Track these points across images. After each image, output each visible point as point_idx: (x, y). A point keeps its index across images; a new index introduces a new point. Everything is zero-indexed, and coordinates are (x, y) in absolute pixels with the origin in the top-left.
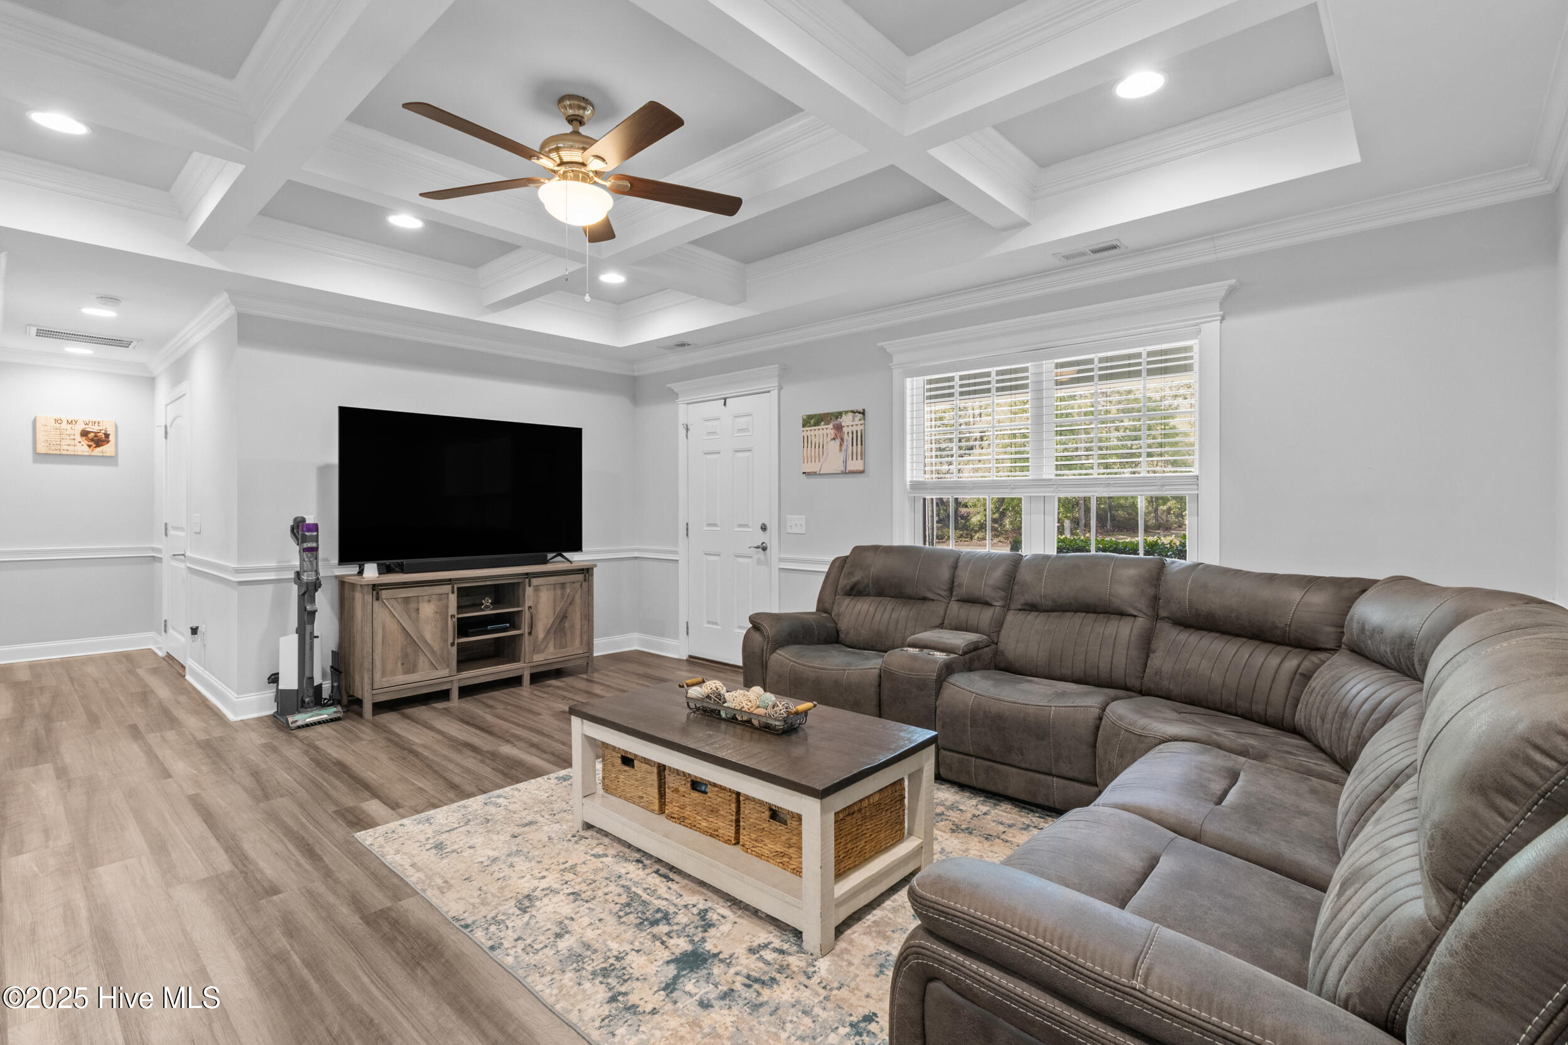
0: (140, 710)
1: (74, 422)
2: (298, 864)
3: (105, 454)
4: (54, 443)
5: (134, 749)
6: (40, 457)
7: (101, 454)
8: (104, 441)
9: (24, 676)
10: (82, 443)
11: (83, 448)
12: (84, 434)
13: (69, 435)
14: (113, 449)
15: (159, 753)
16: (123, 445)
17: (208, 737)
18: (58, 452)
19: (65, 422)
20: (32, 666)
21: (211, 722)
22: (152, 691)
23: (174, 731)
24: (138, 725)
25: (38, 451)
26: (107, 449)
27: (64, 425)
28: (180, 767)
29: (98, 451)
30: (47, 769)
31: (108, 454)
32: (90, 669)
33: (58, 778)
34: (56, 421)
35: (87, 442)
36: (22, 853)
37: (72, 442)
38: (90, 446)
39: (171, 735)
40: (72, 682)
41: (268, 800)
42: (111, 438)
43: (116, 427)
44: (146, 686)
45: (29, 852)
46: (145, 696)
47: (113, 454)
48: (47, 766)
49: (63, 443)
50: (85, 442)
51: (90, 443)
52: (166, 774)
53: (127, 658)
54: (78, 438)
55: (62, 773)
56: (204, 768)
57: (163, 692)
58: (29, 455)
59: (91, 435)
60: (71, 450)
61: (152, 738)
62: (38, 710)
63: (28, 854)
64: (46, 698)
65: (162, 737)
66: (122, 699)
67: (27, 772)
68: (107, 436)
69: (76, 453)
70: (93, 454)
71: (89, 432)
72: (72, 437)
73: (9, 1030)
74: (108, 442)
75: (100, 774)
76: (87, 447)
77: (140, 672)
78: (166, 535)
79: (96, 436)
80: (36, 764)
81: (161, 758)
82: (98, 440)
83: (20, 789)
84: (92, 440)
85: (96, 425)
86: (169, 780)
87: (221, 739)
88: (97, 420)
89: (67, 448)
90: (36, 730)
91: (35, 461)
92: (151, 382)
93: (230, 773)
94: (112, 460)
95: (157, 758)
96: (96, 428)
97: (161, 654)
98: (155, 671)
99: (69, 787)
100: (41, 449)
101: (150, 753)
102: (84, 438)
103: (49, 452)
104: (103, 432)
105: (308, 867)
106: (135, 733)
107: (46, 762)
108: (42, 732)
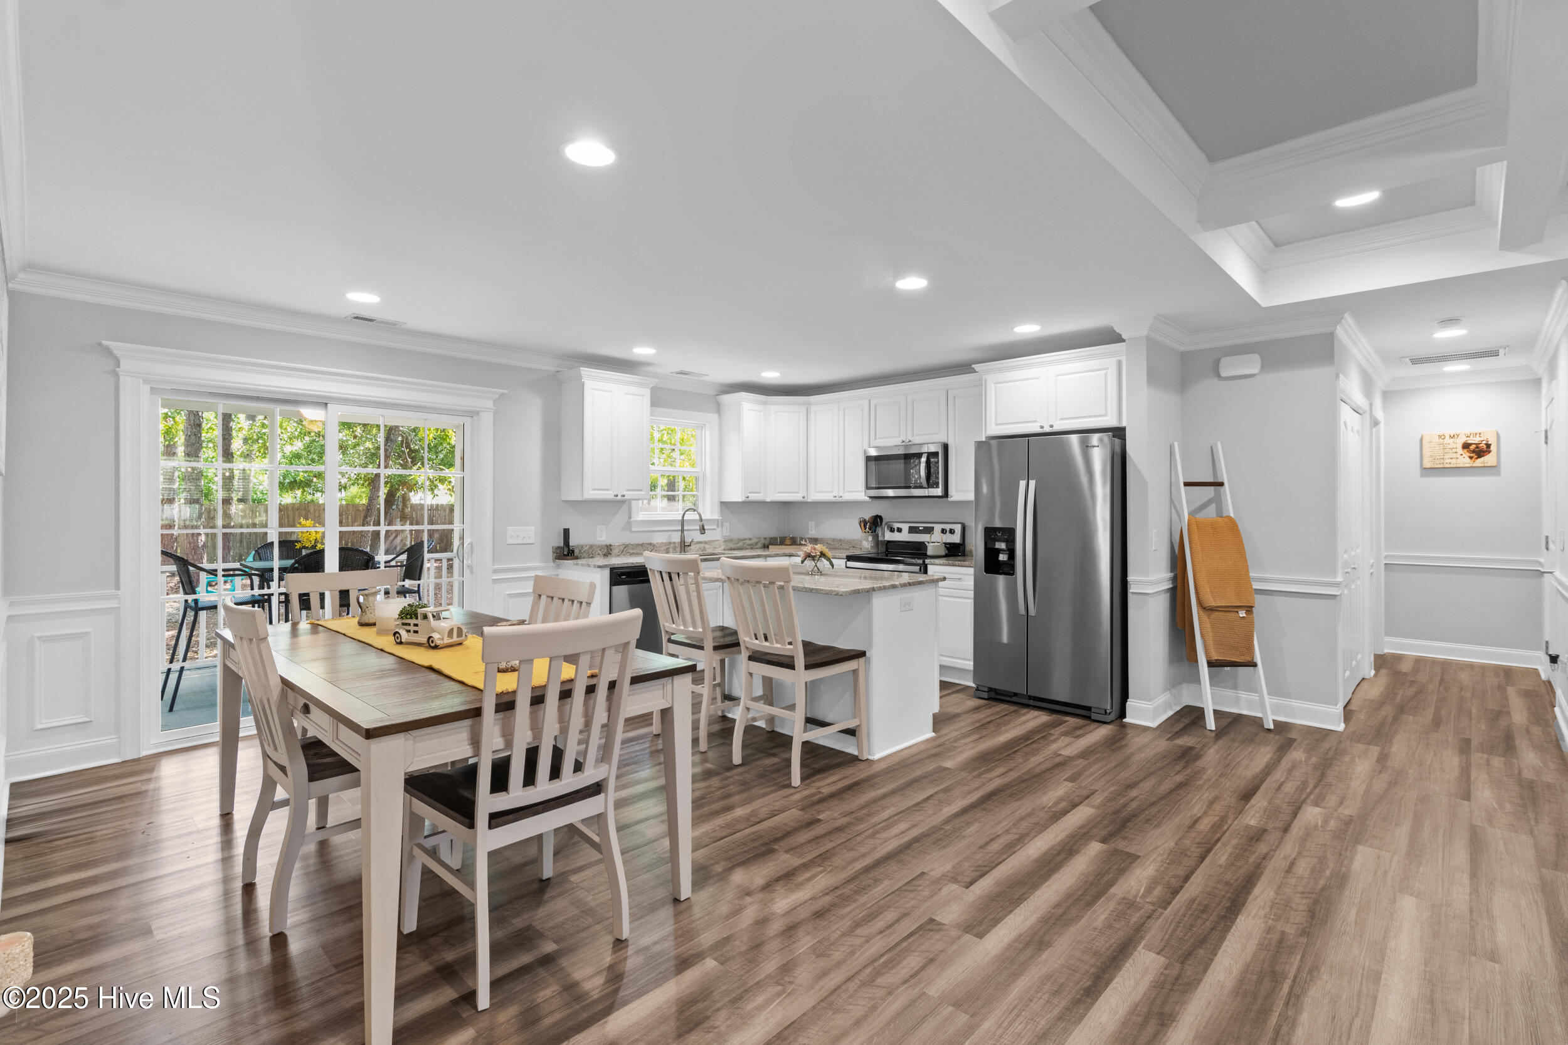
0: (1483, 727)
1: (1456, 436)
2: (1541, 950)
3: (1486, 465)
4: (1438, 457)
5: (1452, 760)
6: (1427, 471)
7: (1482, 465)
8: (1486, 451)
9: (1405, 667)
10: (1464, 456)
11: (1464, 460)
12: (1466, 446)
13: (1452, 449)
14: (1495, 459)
15: (1473, 775)
16: (1506, 454)
17: (1535, 778)
18: (1442, 466)
19: (1448, 437)
20: (1419, 661)
21: (1550, 764)
22: (1509, 713)
23: (1503, 759)
24: (1472, 742)
25: (1424, 466)
26: (1489, 460)
27: (1447, 440)
28: (1484, 793)
29: (1479, 462)
30: (1375, 751)
31: (1489, 464)
32: (1464, 677)
33: (1378, 761)
34: (1440, 436)
35: (1468, 454)
36: (1318, 806)
37: (1454, 456)
38: (1471, 458)
39: (1497, 762)
40: (1441, 683)
41: (1556, 870)
42: (1492, 448)
43: (1498, 436)
44: (1507, 706)
45: (1323, 808)
46: (1499, 714)
47: (1495, 464)
48: (1376, 748)
49: (1446, 457)
50: (1466, 455)
51: (1472, 455)
52: (1467, 796)
53: (1508, 673)
54: (1460, 451)
55: (1383, 758)
56: (1508, 807)
57: (1519, 714)
58: (1418, 471)
59: (1472, 447)
60: (1454, 463)
61: (1477, 758)
62: (1398, 700)
63: (1322, 809)
64: (1410, 692)
65: (1488, 761)
66: (1474, 711)
67: (1361, 747)
68: (1488, 446)
69: (1458, 466)
70: (1474, 465)
71: (1471, 444)
72: (1454, 450)
73: (1240, 917)
74: (1490, 452)
75: (1411, 771)
76: (1468, 459)
77: (1511, 690)
78: (1547, 549)
79: (1477, 447)
80: (1370, 744)
81: (1472, 779)
82: (1480, 451)
83: (1347, 759)
84: (1473, 452)
85: (1478, 436)
86: (1465, 802)
87: (1549, 786)
88: (1478, 431)
89: (1449, 462)
90: (1387, 716)
91: (1422, 475)
92: (1538, 382)
93: (1533, 822)
94: (1494, 470)
95: (1469, 777)
96: (1476, 440)
97: (1544, 677)
98: (1526, 694)
99: (1380, 772)
100: (1427, 464)
101: (1465, 773)
102: (1465, 451)
103: (1433, 466)
104: (1484, 442)
105: (1549, 960)
106: (1465, 747)
107: (1377, 745)
108: (1390, 719)
